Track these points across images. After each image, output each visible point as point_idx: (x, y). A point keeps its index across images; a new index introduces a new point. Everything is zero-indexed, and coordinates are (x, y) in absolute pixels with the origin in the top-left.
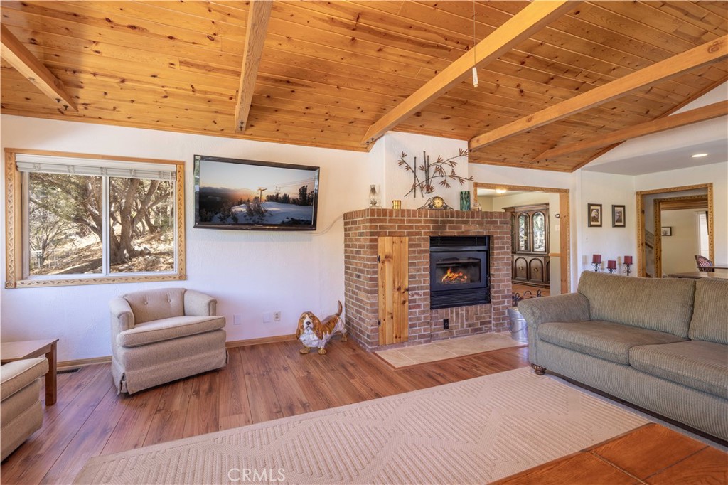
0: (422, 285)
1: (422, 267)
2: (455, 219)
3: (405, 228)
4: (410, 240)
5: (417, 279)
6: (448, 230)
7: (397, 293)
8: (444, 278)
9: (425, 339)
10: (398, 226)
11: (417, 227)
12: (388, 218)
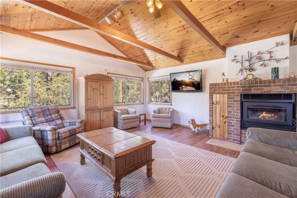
0: (235, 116)
1: (235, 108)
2: (259, 85)
3: (226, 90)
4: (228, 96)
5: (232, 113)
6: (253, 91)
7: (222, 118)
8: (261, 116)
9: (237, 142)
10: (222, 90)
11: (233, 90)
12: (217, 87)
